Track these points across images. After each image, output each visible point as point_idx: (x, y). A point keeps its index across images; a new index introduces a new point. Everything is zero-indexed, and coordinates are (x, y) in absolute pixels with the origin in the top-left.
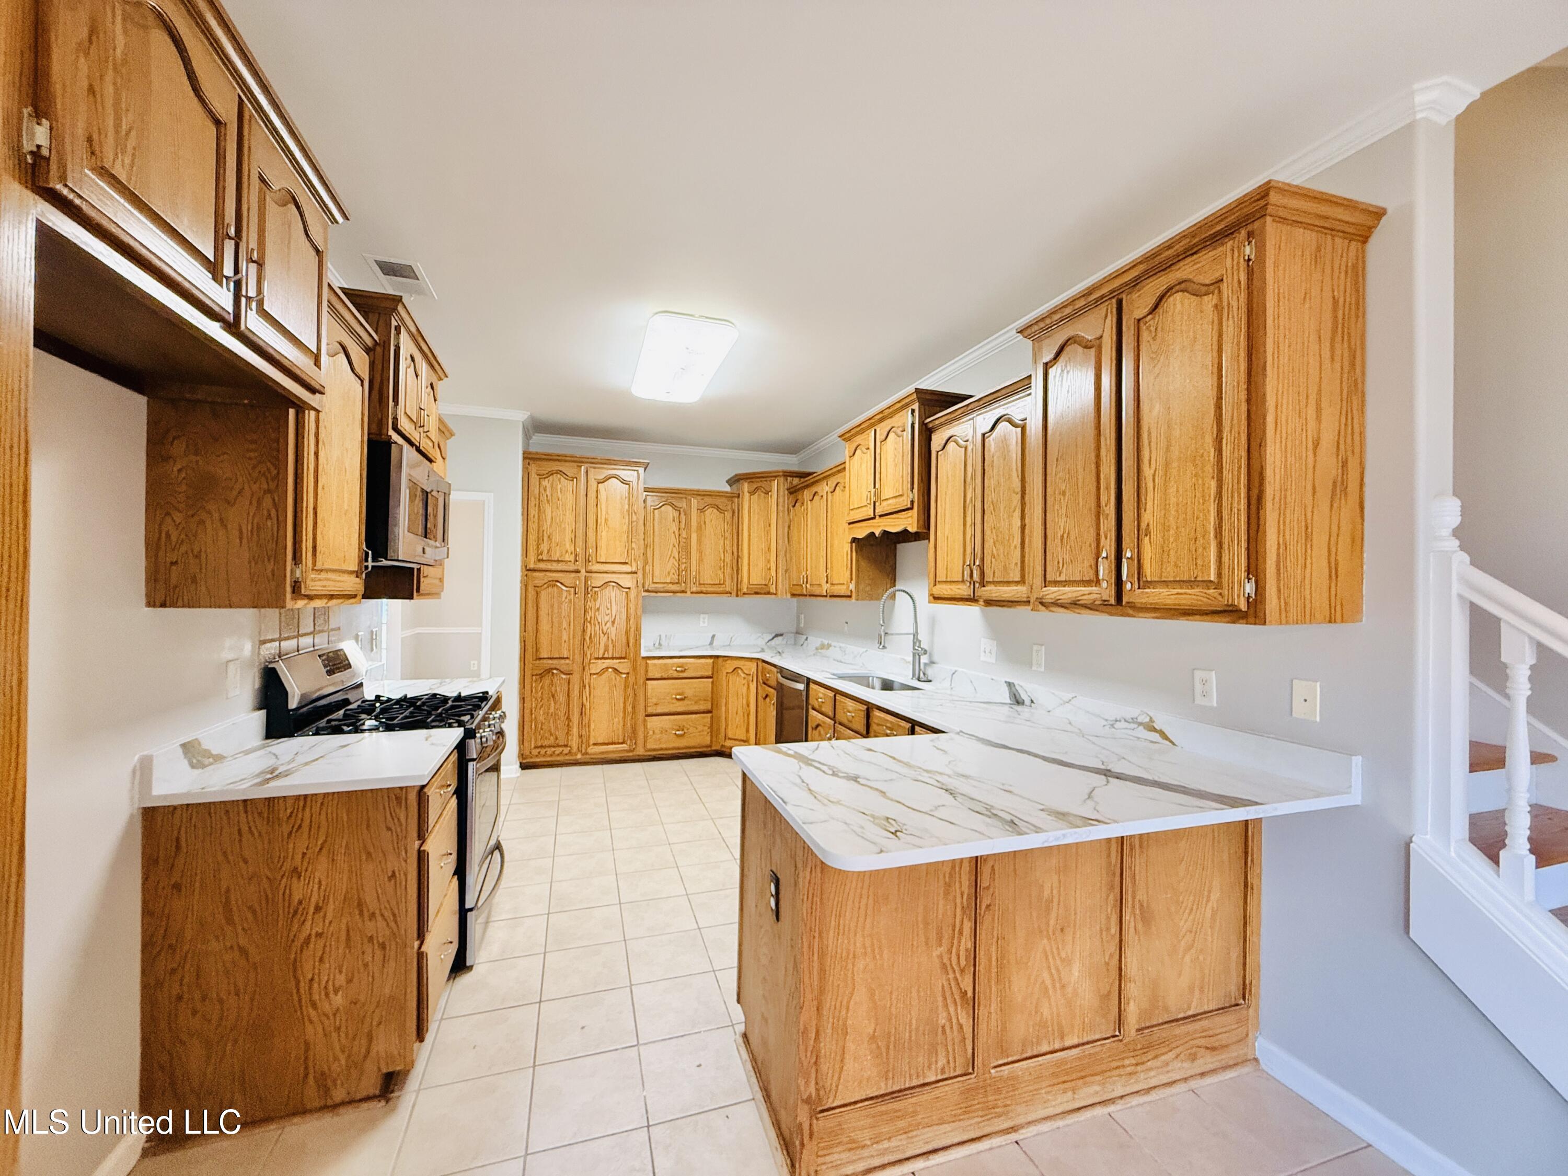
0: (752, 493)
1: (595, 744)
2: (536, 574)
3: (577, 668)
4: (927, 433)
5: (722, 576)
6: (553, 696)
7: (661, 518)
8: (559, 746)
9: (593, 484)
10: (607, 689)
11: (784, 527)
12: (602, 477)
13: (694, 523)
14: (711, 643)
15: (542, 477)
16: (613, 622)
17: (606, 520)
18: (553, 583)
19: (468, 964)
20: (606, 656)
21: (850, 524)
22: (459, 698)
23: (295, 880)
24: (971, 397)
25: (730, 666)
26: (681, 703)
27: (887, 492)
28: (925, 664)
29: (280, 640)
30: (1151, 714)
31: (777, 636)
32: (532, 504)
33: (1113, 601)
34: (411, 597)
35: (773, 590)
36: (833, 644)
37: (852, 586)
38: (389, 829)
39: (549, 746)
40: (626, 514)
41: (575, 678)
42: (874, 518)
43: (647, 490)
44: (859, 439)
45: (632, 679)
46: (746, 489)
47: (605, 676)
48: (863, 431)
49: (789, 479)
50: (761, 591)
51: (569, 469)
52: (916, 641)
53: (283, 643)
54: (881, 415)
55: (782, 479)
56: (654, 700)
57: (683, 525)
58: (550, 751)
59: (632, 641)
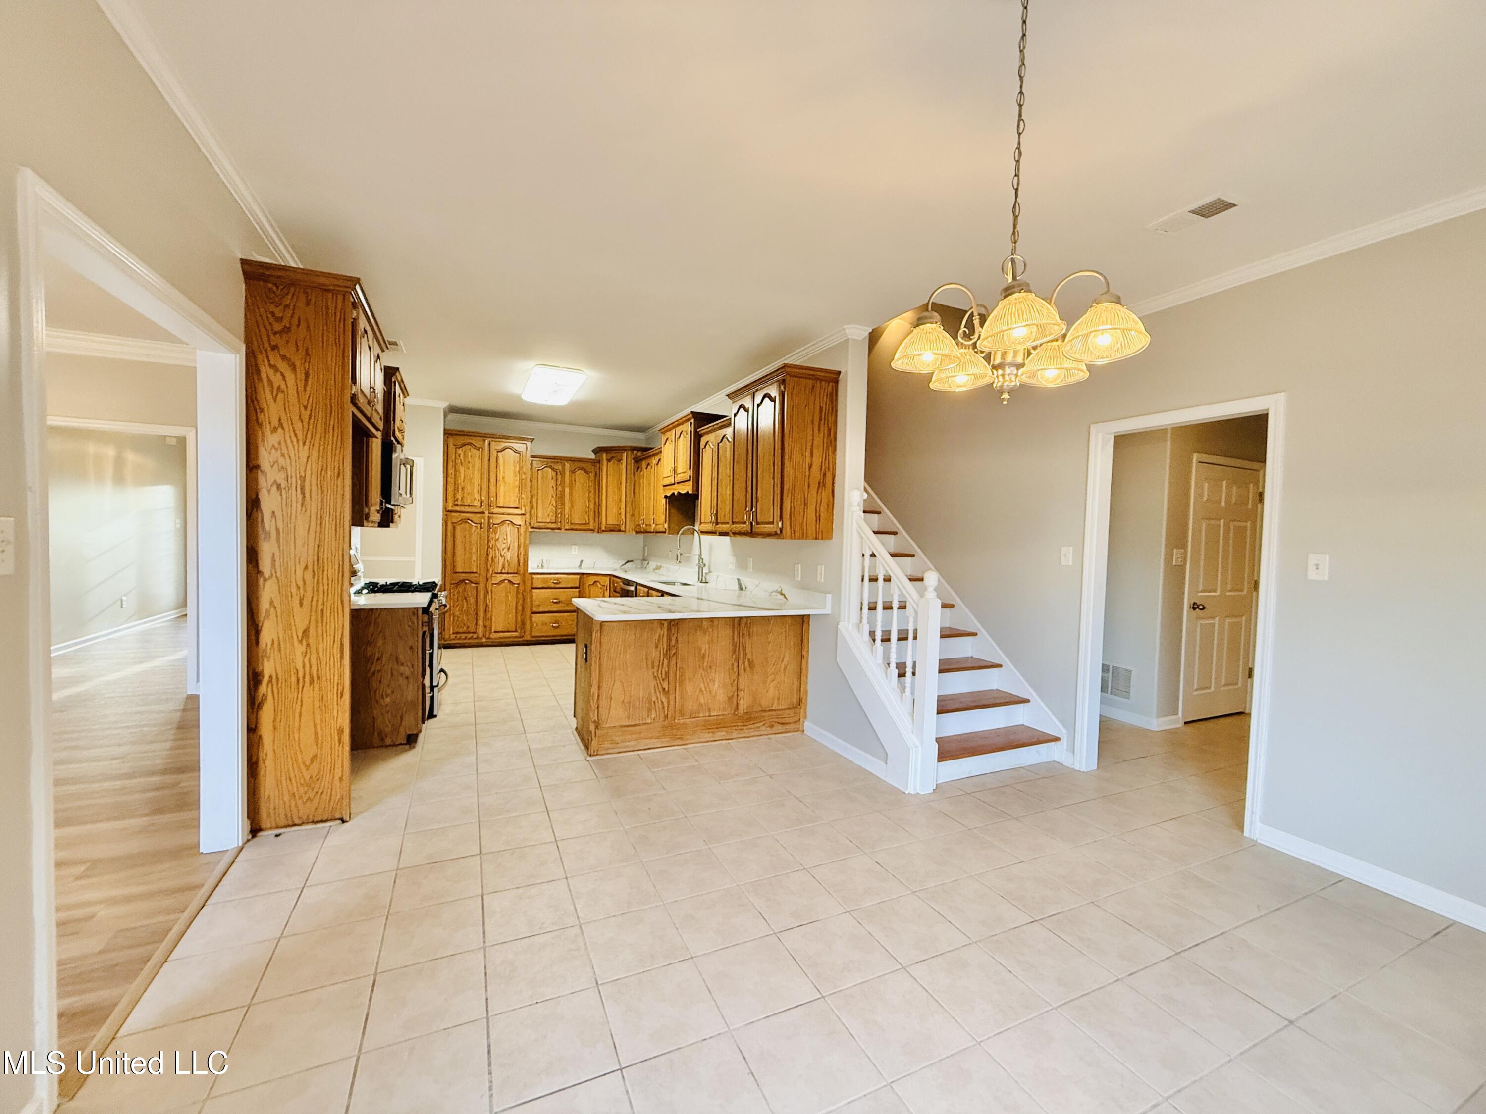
0: (609, 461)
1: (495, 632)
2: (453, 514)
3: (482, 580)
4: (697, 437)
5: (587, 518)
6: (466, 598)
7: (543, 478)
8: (469, 633)
9: (494, 453)
10: (504, 594)
11: (630, 485)
12: (500, 448)
13: (567, 481)
14: (580, 566)
15: (457, 447)
16: (508, 549)
17: (503, 478)
18: (465, 521)
19: (435, 714)
20: (503, 571)
21: (663, 487)
22: (421, 584)
25: (591, 580)
26: (558, 605)
28: (706, 573)
30: (782, 587)
31: (628, 562)
32: (450, 465)
33: (749, 531)
35: (623, 528)
36: (663, 565)
37: (666, 526)
39: (463, 633)
40: (518, 473)
41: (481, 587)
42: (674, 484)
43: (532, 456)
44: (668, 434)
45: (521, 588)
46: (605, 458)
47: (502, 585)
48: (670, 430)
49: (635, 452)
50: (615, 529)
51: (477, 442)
52: (701, 558)
54: (677, 423)
55: (629, 452)
56: (537, 603)
57: (559, 482)
59: (522, 562)
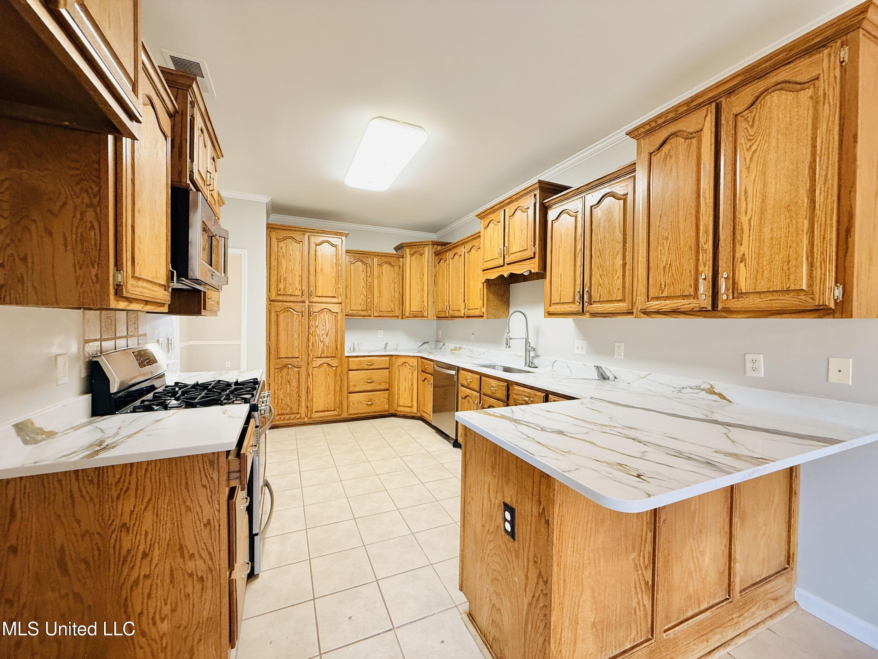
0: (412, 255)
1: (316, 412)
2: (276, 303)
3: (304, 364)
4: (544, 209)
5: (393, 306)
6: (289, 382)
7: (355, 270)
8: (293, 414)
9: (313, 246)
10: (323, 376)
11: (432, 276)
12: (318, 242)
13: (376, 274)
14: (385, 348)
15: (279, 240)
16: (327, 335)
17: (322, 269)
18: (287, 310)
19: (255, 573)
20: (323, 356)
21: (484, 270)
22: (237, 383)
23: (124, 533)
24: (570, 188)
25: (400, 361)
26: (370, 385)
27: (515, 248)
28: (533, 357)
29: (101, 340)
30: (712, 383)
31: (424, 343)
32: (273, 258)
33: (710, 308)
34: (199, 313)
35: (425, 314)
36: (463, 347)
37: (484, 310)
38: (204, 486)
39: (287, 414)
40: (334, 265)
41: (303, 370)
42: (503, 266)
43: (348, 252)
44: (491, 217)
45: (339, 370)
46: (408, 253)
47: (322, 368)
48: (494, 212)
49: (435, 246)
50: (418, 315)
51: (297, 236)
52: (527, 342)
53: (103, 343)
54: (509, 200)
55: (431, 246)
56: (353, 383)
57: (369, 274)
58: (287, 417)
59: (339, 346)
